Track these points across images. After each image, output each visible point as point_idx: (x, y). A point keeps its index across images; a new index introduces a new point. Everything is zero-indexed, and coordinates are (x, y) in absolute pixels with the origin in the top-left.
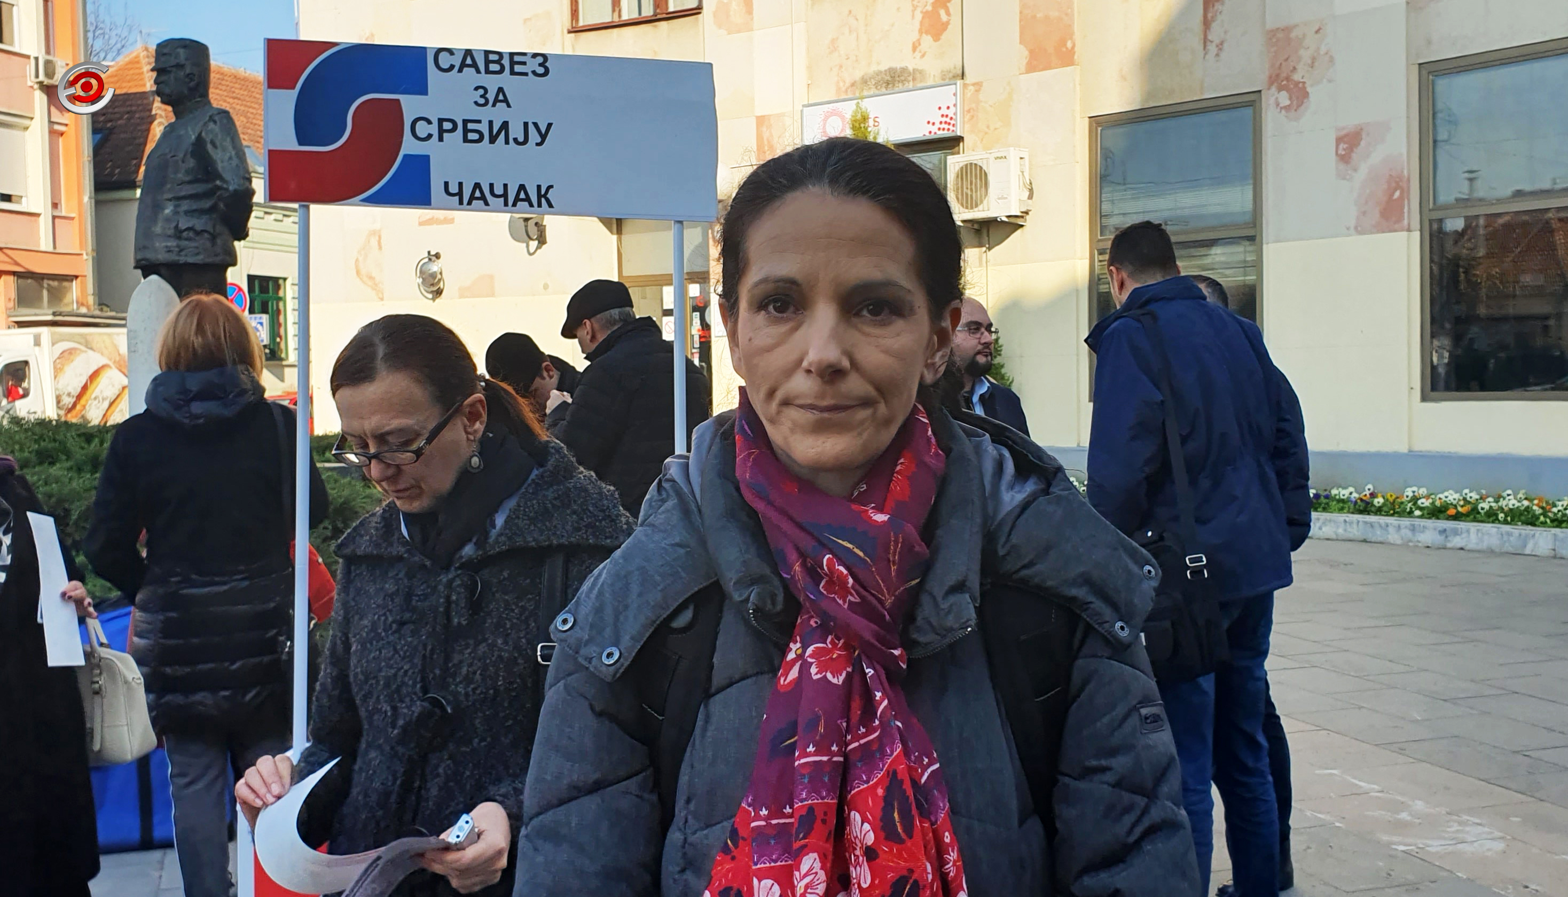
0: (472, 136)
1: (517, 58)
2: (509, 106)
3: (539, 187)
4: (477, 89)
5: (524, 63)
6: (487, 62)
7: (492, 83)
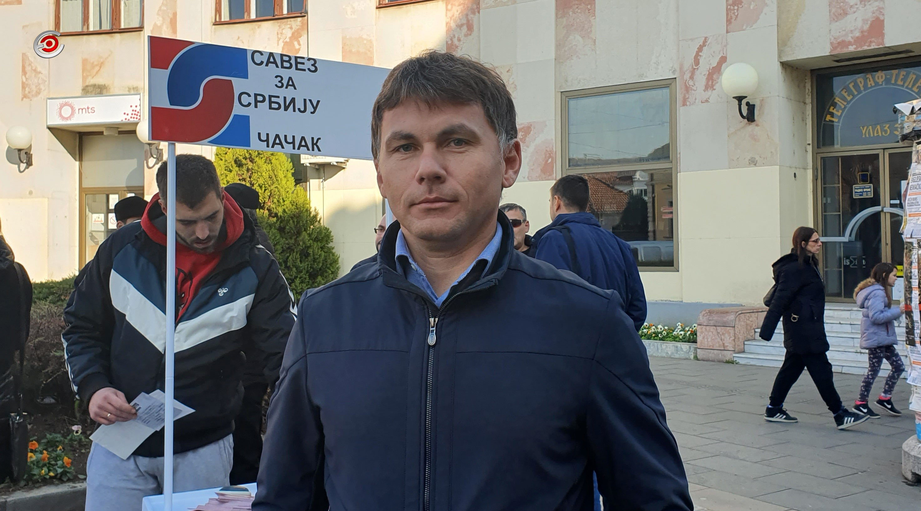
0: (275, 106)
1: (299, 60)
2: (295, 88)
3: (313, 138)
4: (276, 77)
5: (303, 63)
6: (282, 61)
7: (286, 74)
